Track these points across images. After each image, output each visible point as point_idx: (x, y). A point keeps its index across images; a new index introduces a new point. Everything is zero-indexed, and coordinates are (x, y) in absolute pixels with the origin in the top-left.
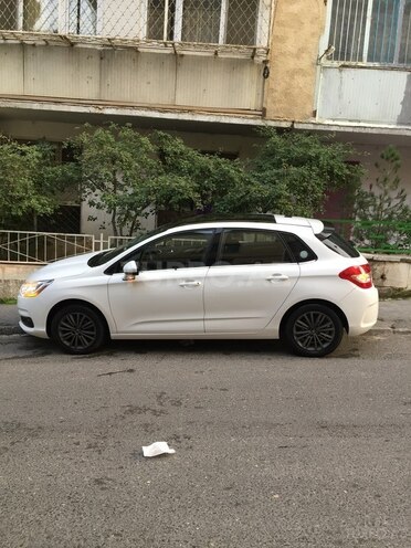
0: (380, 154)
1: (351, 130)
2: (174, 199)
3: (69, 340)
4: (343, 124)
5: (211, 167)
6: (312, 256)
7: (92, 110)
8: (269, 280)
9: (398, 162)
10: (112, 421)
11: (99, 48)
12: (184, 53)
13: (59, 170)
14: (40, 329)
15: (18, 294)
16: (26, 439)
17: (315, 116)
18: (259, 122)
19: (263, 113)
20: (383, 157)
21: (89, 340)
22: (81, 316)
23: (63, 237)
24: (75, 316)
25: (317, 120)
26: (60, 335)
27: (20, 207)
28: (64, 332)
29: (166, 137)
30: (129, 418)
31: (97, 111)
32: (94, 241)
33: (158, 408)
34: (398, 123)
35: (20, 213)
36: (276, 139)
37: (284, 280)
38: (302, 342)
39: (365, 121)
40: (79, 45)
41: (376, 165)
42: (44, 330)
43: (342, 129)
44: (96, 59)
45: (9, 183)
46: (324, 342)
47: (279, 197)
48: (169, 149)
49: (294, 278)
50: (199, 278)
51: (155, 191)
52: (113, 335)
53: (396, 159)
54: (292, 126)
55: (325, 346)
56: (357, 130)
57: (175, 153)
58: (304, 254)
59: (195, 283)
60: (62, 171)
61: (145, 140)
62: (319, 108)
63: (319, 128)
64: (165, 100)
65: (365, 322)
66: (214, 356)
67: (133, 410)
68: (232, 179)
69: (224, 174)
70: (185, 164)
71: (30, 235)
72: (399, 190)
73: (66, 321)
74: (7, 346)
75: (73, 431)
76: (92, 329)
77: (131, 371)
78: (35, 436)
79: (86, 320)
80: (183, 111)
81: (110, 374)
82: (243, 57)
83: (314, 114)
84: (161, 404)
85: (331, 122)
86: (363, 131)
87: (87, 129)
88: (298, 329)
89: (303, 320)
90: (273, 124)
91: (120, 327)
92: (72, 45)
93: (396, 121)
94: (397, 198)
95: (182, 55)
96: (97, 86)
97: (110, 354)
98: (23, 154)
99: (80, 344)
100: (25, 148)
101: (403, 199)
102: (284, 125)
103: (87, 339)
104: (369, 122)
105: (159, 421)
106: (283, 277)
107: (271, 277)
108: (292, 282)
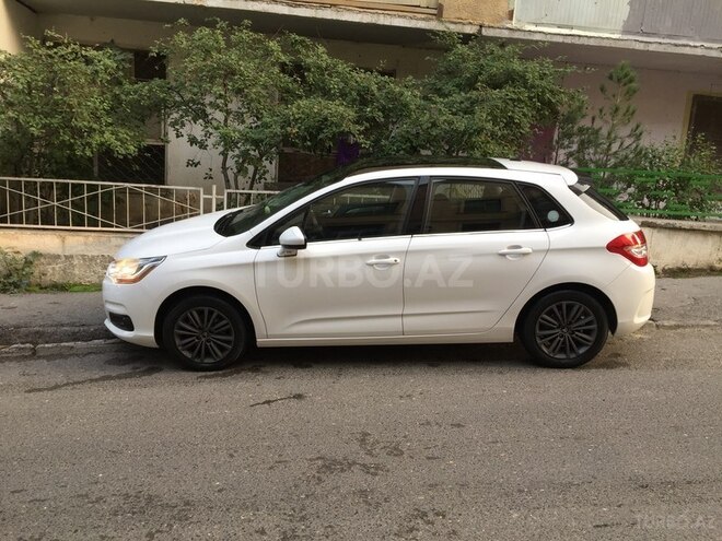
0: (607, 74)
1: (560, 40)
2: (327, 133)
3: (191, 349)
4: (550, 31)
5: (374, 88)
6: (566, 219)
8: (503, 255)
9: (633, 85)
10: (303, 487)
13: (144, 88)
14: (144, 332)
15: (102, 277)
16: (170, 526)
17: (511, 18)
18: (433, 25)
19: (438, 13)
20: (611, 78)
21: (222, 349)
22: (211, 313)
23: (155, 191)
24: (201, 313)
25: (514, 24)
26: (178, 342)
27: (89, 144)
28: (183, 337)
29: (302, 42)
30: (330, 480)
31: (195, 3)
32: (202, 196)
33: (369, 460)
34: (625, 32)
35: (88, 153)
36: (461, 48)
37: (525, 254)
38: (548, 347)
39: (579, 28)
41: (602, 89)
42: (151, 334)
43: (549, 38)
45: (70, 106)
46: (580, 345)
47: (479, 131)
48: (309, 61)
49: (540, 251)
50: (398, 253)
51: (296, 120)
52: (261, 341)
53: (631, 81)
54: (480, 31)
55: (582, 351)
56: (568, 40)
57: (319, 67)
58: (553, 216)
60: (150, 91)
61: (273, 45)
62: (517, 6)
63: (516, 35)
65: (640, 315)
66: (416, 370)
67: (329, 466)
68: (406, 105)
69: (393, 98)
70: (334, 84)
71: (103, 187)
72: (632, 125)
73: (187, 320)
74: (86, 359)
75: (245, 507)
76: (228, 333)
77: (299, 397)
78: (183, 519)
79: (220, 318)
80: (323, 5)
81: (268, 402)
83: (511, 15)
84: (369, 453)
85: (533, 28)
86: (576, 41)
87: (183, 28)
88: (542, 327)
89: (551, 313)
90: (453, 28)
91: (273, 328)
93: (620, 28)
94: (630, 136)
97: (256, 370)
98: (88, 61)
99: (208, 354)
100: (92, 53)
101: (638, 137)
102: (469, 30)
103: (218, 346)
104: (584, 29)
105: (379, 483)
106: (523, 250)
107: (506, 251)
108: (536, 259)
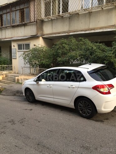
7: (67, 34)
8: (69, 87)
11: (69, 16)
12: (92, 11)
31: (68, 34)
40: (64, 16)
44: (68, 19)
49: (77, 87)
50: (52, 85)
52: (36, 99)
59: (50, 86)
64: (86, 27)
65: (104, 108)
73: (27, 93)
76: (32, 96)
80: (92, 30)
81: (26, 109)
82: (112, 7)
88: (80, 106)
89: (81, 103)
92: (62, 17)
95: (92, 12)
96: (68, 27)
103: (31, 99)
106: (73, 87)
107: (70, 86)
108: (76, 89)
